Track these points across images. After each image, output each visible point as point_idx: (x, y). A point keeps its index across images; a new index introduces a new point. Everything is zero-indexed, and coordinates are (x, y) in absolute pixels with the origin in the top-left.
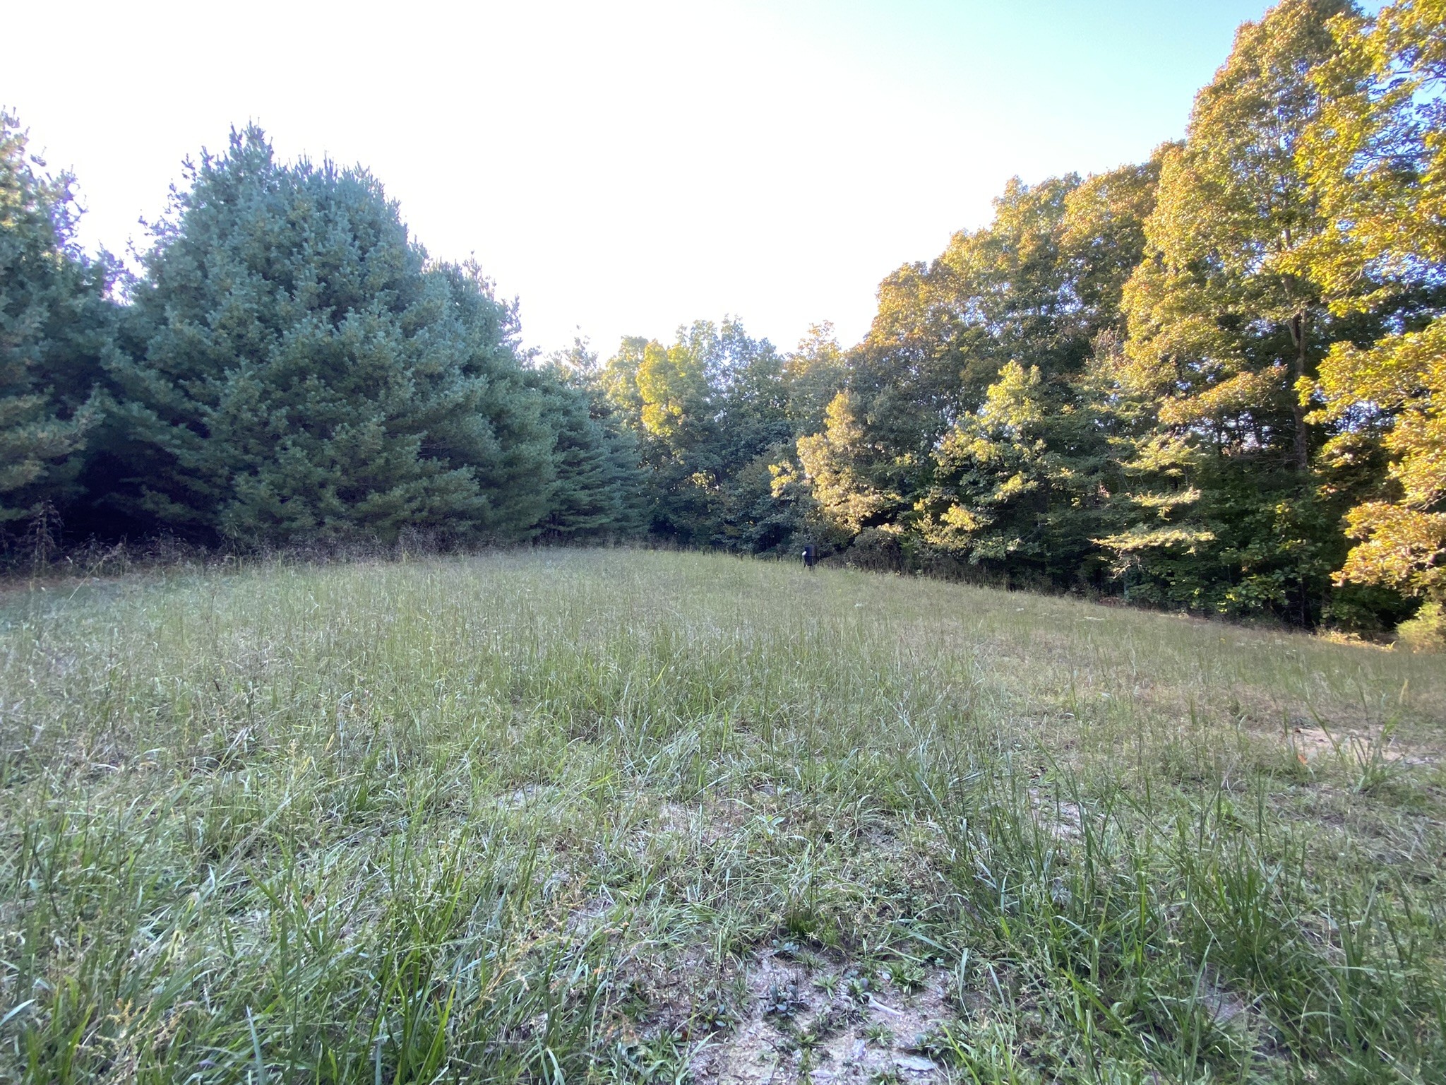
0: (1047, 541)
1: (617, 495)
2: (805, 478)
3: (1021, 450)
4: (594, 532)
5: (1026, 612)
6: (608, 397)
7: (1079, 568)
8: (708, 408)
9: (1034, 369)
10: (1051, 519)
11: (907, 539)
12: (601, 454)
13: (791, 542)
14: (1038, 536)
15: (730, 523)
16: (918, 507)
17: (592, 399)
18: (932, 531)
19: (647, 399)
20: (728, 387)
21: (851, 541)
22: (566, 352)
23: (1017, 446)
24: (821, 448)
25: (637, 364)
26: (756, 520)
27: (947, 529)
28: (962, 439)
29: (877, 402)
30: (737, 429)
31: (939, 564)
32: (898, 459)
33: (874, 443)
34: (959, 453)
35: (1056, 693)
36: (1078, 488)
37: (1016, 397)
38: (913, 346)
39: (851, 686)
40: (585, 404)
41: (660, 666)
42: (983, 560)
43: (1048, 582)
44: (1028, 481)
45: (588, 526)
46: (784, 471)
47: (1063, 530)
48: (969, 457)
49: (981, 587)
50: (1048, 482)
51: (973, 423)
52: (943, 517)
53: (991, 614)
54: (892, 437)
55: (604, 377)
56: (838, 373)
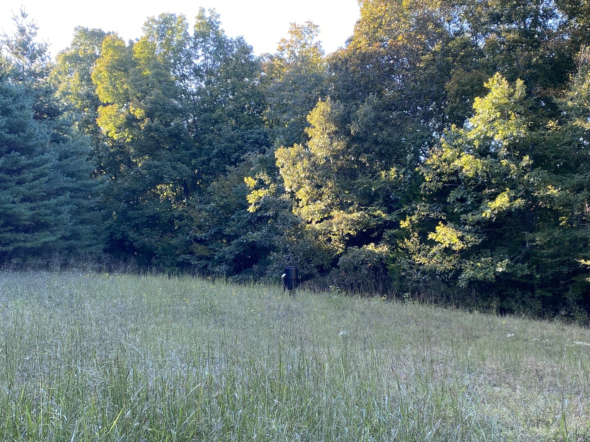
0: (536, 262)
1: (66, 208)
2: (284, 192)
3: (507, 166)
4: (36, 252)
5: (517, 338)
6: (57, 95)
7: (568, 290)
8: (176, 111)
9: (519, 82)
10: (539, 239)
11: (394, 260)
12: (47, 161)
13: (269, 263)
14: (527, 258)
15: (200, 241)
16: (404, 224)
17: (38, 97)
18: (419, 251)
19: (104, 98)
20: (199, 89)
21: (334, 262)
22: (8, 43)
23: (504, 162)
24: (302, 159)
25: (93, 58)
26: (230, 239)
27: (435, 249)
28: (449, 153)
29: (361, 112)
30: (209, 136)
31: (427, 287)
32: (383, 173)
33: (358, 154)
34: (445, 168)
35: (547, 424)
36: (565, 206)
37: (502, 111)
38: (398, 52)
39: (334, 427)
40: (28, 102)
41: (115, 410)
42: (472, 282)
43: (538, 305)
44: (515, 198)
45: (28, 245)
46: (261, 184)
47: (551, 251)
48: (456, 173)
49: (471, 311)
50: (535, 200)
51: (459, 136)
52: (431, 236)
53: (481, 341)
54: (377, 149)
55: (53, 73)
56: (319, 79)
